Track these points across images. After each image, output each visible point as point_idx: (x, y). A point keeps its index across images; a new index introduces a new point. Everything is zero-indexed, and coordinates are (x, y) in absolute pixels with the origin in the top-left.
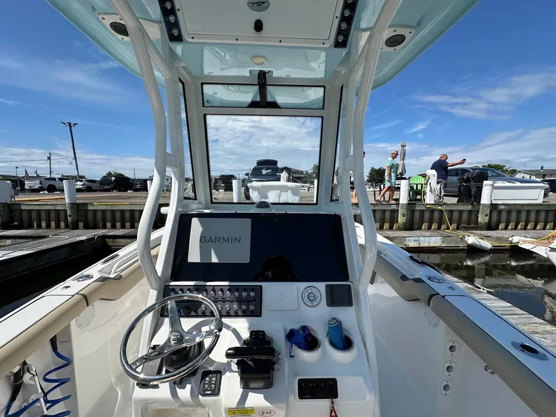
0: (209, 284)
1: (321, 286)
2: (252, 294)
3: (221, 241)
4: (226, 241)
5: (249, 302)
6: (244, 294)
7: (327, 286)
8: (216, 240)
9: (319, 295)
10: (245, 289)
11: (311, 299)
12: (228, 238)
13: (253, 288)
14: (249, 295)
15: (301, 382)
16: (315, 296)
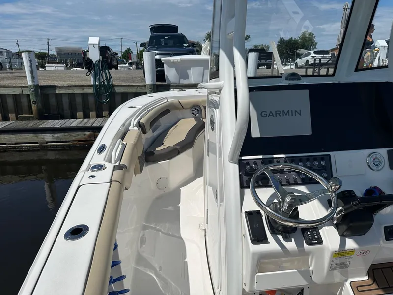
0: (275, 156)
1: (383, 152)
2: (323, 163)
3: (281, 114)
4: (286, 115)
5: (320, 170)
6: (316, 163)
7: (388, 151)
8: (276, 114)
9: (383, 160)
10: (315, 158)
11: (375, 164)
12: (288, 111)
13: (322, 158)
14: (320, 163)
15: (386, 228)
16: (379, 161)
